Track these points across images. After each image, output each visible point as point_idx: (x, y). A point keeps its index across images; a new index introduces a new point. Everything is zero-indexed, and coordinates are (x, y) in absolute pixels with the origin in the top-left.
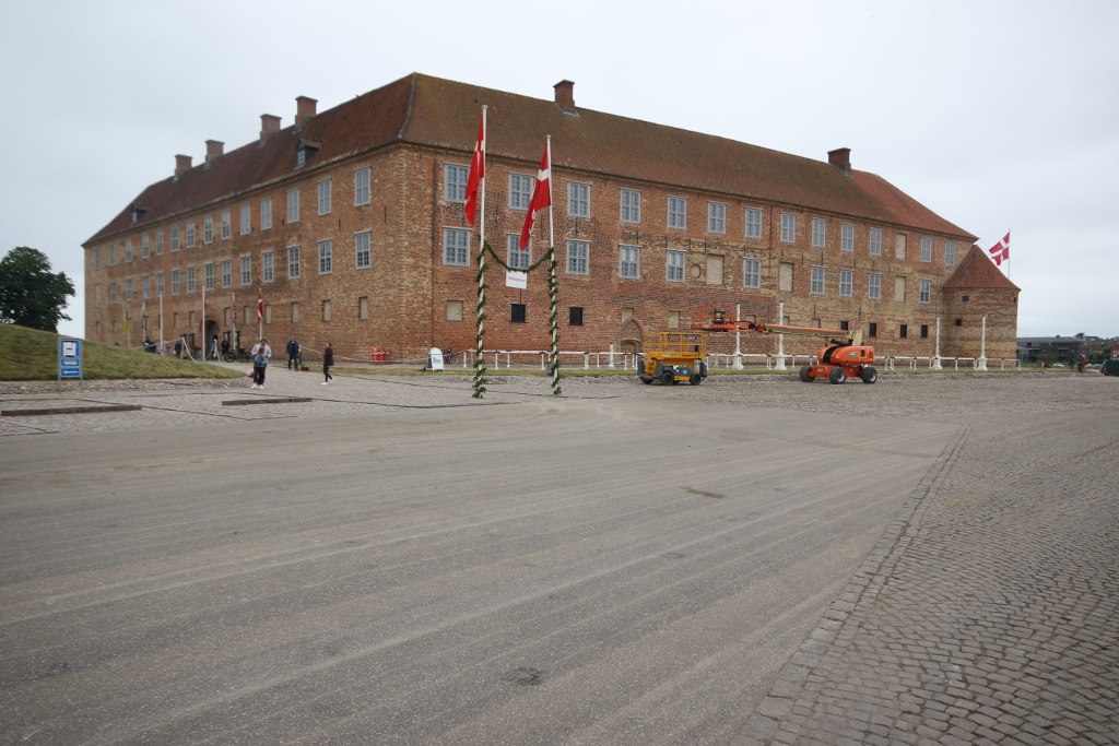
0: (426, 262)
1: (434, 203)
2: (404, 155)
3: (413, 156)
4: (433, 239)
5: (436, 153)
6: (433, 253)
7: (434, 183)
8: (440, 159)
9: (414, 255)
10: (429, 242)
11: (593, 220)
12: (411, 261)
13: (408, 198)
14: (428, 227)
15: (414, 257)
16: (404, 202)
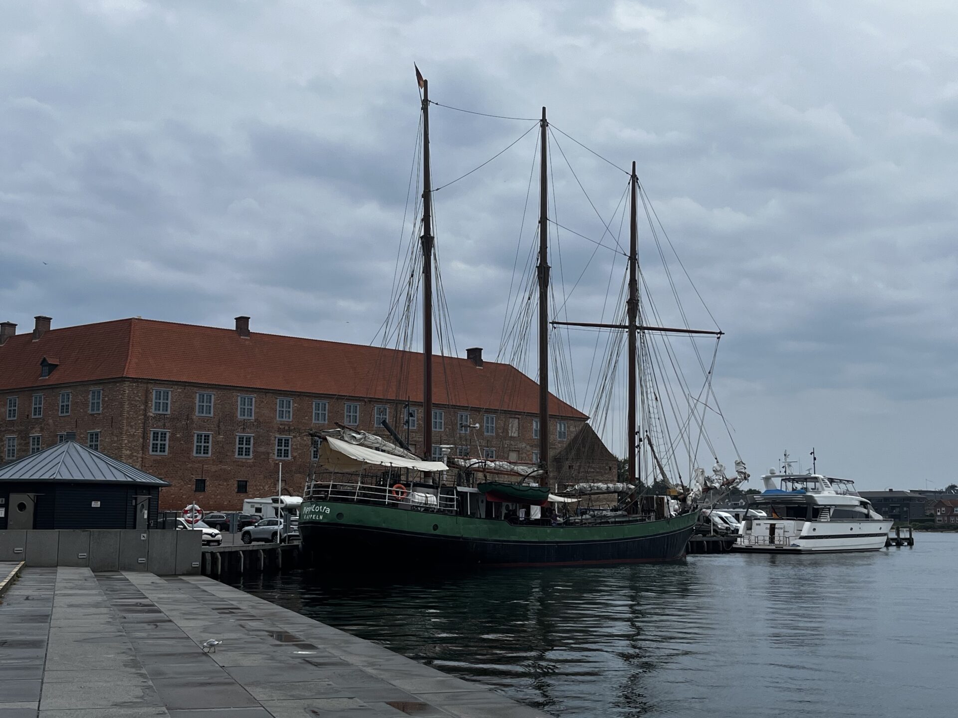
0: (138, 453)
1: (145, 415)
2: (127, 385)
3: (133, 386)
4: (143, 438)
5: (148, 383)
6: (143, 446)
7: (146, 403)
8: (150, 386)
9: (131, 449)
10: (141, 440)
11: (256, 420)
12: (128, 452)
13: (128, 412)
14: (140, 431)
15: (130, 450)
16: (125, 414)
